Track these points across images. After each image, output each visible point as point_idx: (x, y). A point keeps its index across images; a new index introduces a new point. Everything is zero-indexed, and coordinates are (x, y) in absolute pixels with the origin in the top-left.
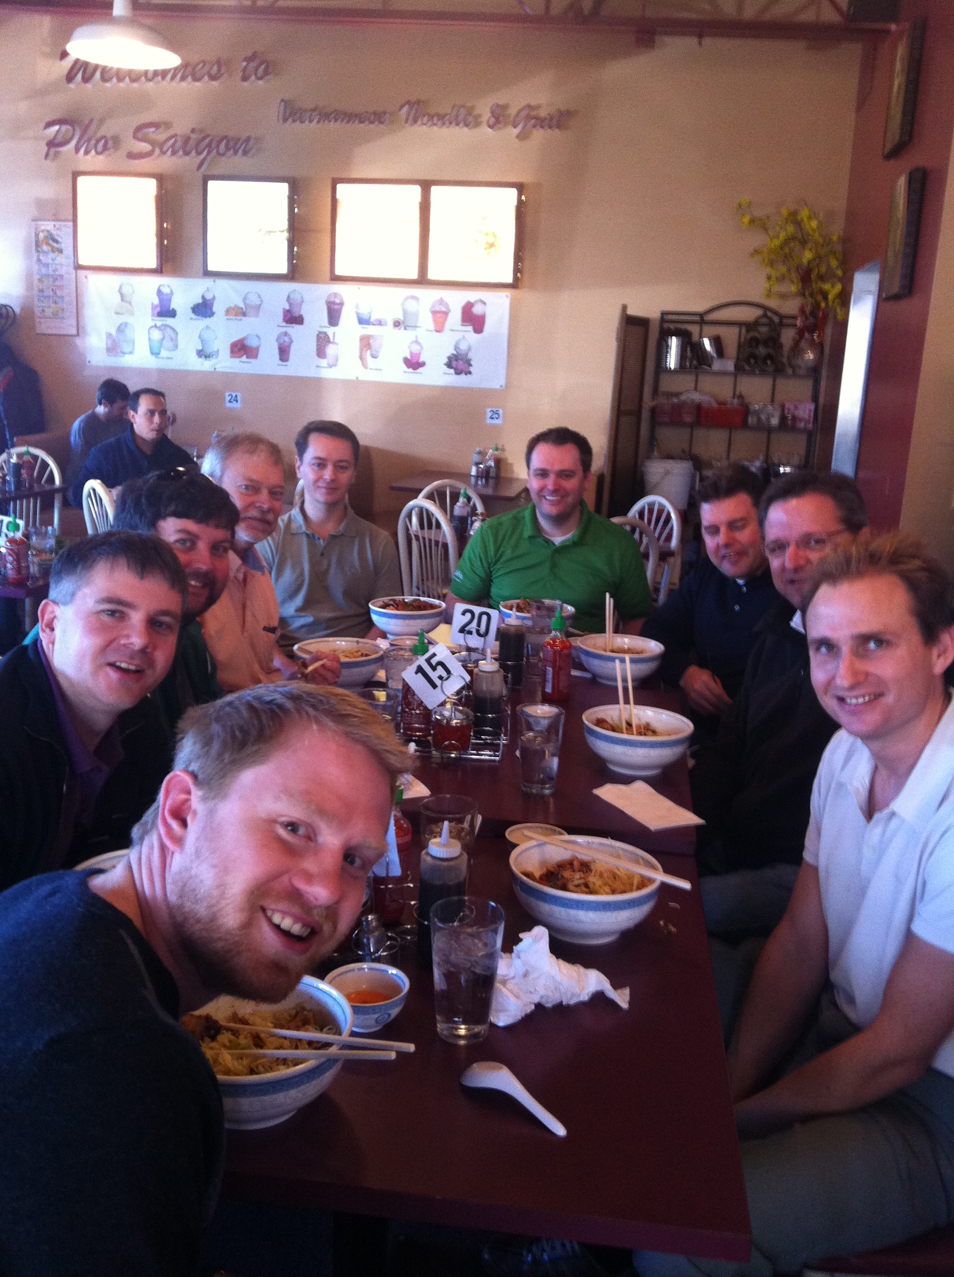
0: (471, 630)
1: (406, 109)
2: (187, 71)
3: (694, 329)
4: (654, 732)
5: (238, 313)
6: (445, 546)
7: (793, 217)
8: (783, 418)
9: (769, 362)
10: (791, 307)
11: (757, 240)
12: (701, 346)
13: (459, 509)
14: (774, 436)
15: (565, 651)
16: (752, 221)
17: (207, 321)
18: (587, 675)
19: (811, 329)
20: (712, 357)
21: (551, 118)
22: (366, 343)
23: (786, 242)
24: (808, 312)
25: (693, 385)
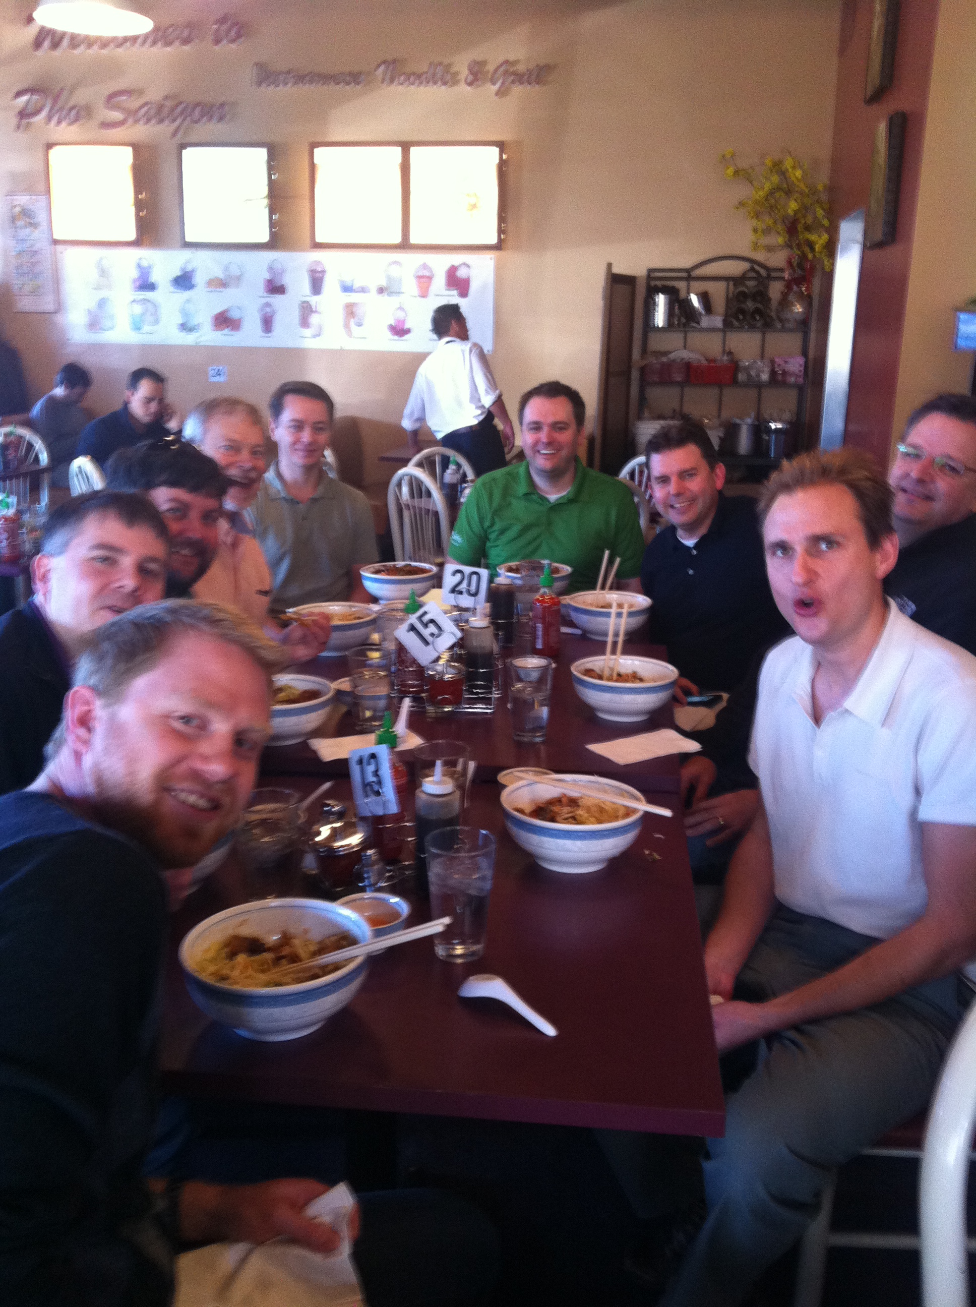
0: (462, 590)
1: (382, 68)
2: (159, 36)
3: (681, 285)
4: (641, 680)
5: (219, 284)
6: (436, 514)
7: (778, 167)
8: (773, 373)
9: (758, 318)
10: (778, 259)
11: (743, 191)
12: (688, 302)
13: (450, 476)
14: (766, 393)
15: (555, 608)
16: (736, 173)
17: (187, 294)
18: (578, 632)
19: (798, 281)
20: (700, 314)
21: (530, 72)
22: (350, 311)
23: (771, 193)
24: (795, 264)
25: (681, 343)
